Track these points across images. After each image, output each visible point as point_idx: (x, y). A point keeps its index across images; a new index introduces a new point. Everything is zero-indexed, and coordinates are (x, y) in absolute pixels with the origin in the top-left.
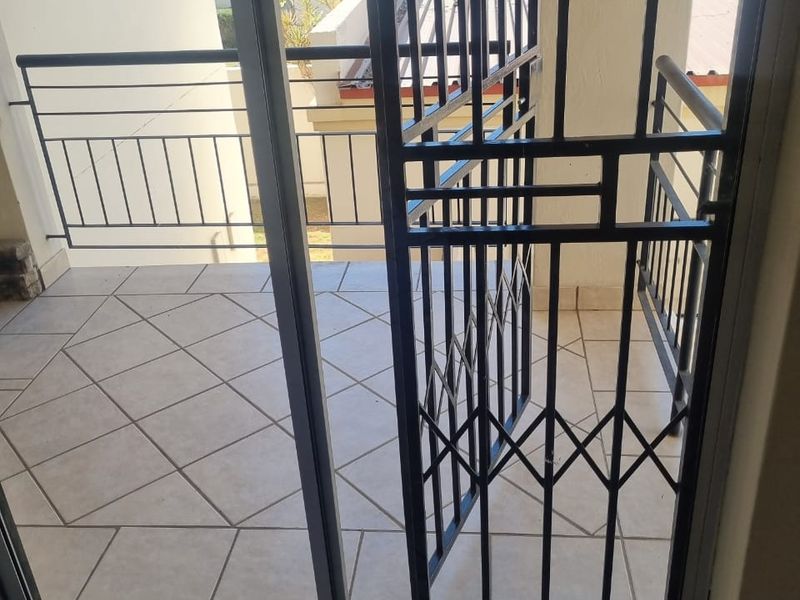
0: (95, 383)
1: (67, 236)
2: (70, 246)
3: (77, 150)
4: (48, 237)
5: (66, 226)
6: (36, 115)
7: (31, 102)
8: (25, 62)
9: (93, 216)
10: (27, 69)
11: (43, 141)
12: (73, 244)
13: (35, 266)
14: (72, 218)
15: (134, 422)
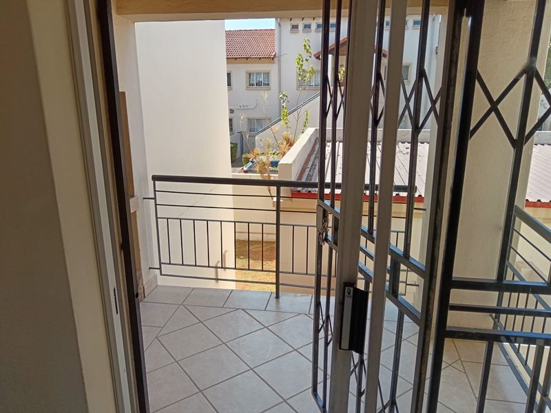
0: (176, 361)
1: (160, 269)
2: (161, 274)
3: (174, 225)
4: (150, 268)
5: (160, 263)
6: (156, 205)
7: (155, 199)
8: (155, 178)
9: (176, 259)
10: (156, 182)
11: (157, 218)
12: (163, 273)
13: (142, 284)
14: (165, 259)
15: (201, 391)
